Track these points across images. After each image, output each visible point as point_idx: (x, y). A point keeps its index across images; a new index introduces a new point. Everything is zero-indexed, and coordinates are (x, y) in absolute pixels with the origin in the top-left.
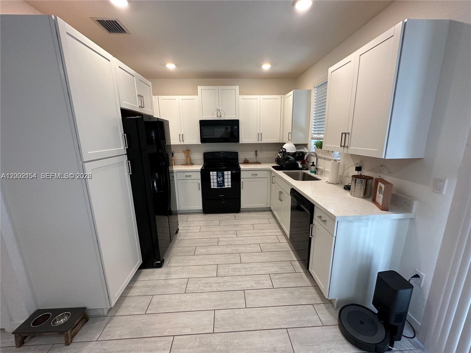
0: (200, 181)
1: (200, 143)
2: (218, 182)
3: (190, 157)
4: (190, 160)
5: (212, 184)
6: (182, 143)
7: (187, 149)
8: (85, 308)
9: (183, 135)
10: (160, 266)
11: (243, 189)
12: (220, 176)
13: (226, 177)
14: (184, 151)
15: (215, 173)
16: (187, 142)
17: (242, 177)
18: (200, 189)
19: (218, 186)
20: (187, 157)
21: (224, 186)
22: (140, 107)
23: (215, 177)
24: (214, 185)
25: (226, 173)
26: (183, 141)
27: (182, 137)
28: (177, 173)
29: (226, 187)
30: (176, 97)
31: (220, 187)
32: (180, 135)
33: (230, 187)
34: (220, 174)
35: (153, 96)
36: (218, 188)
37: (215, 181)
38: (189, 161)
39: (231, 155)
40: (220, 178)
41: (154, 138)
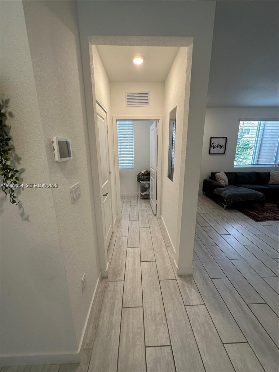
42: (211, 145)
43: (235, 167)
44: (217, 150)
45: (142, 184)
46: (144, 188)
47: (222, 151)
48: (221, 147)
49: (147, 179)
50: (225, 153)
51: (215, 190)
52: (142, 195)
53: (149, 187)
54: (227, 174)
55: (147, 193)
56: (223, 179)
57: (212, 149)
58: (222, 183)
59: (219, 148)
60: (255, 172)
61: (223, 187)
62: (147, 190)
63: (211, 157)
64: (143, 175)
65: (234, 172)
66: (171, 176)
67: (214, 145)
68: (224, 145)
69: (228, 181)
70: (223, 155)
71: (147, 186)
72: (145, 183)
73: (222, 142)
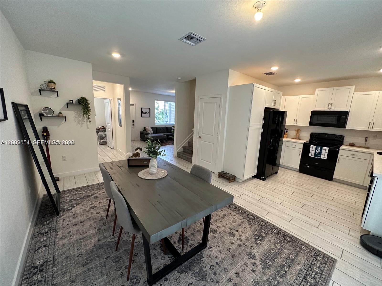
0: (301, 150)
1: (309, 126)
2: (315, 153)
3: (299, 134)
4: (299, 136)
5: (310, 154)
6: (295, 125)
7: (299, 129)
8: (236, 176)
9: (297, 119)
10: (264, 180)
11: (338, 164)
12: (318, 149)
13: (323, 151)
14: (296, 130)
15: (315, 147)
16: (299, 124)
17: (339, 154)
18: (300, 155)
19: (314, 156)
20: (297, 134)
21: (320, 157)
22: (273, 105)
23: (314, 149)
24: (312, 154)
25: (324, 148)
26: (296, 123)
27: (296, 121)
28: (287, 142)
29: (321, 158)
30: (298, 96)
31: (317, 157)
32: (295, 119)
33: (326, 159)
34: (319, 148)
35: (282, 97)
36: (315, 157)
37: (314, 152)
38: (297, 137)
39: (336, 137)
40: (318, 150)
41: (277, 120)
42: (142, 112)
43: (156, 124)
44: (145, 115)
45: (100, 135)
46: (102, 137)
47: (148, 115)
48: (147, 113)
49: (103, 131)
50: (150, 117)
51: (145, 136)
52: (100, 142)
53: (106, 136)
54: (152, 128)
55: (105, 140)
56: (150, 131)
57: (143, 114)
58: (149, 132)
59: (146, 114)
60: (166, 127)
61: (149, 134)
62: (104, 138)
63: (143, 118)
64: (100, 129)
65: (156, 127)
66: (120, 125)
67: (144, 112)
68: (149, 112)
69: (153, 131)
70: (149, 118)
71: (104, 136)
72: (102, 133)
73: (148, 111)
